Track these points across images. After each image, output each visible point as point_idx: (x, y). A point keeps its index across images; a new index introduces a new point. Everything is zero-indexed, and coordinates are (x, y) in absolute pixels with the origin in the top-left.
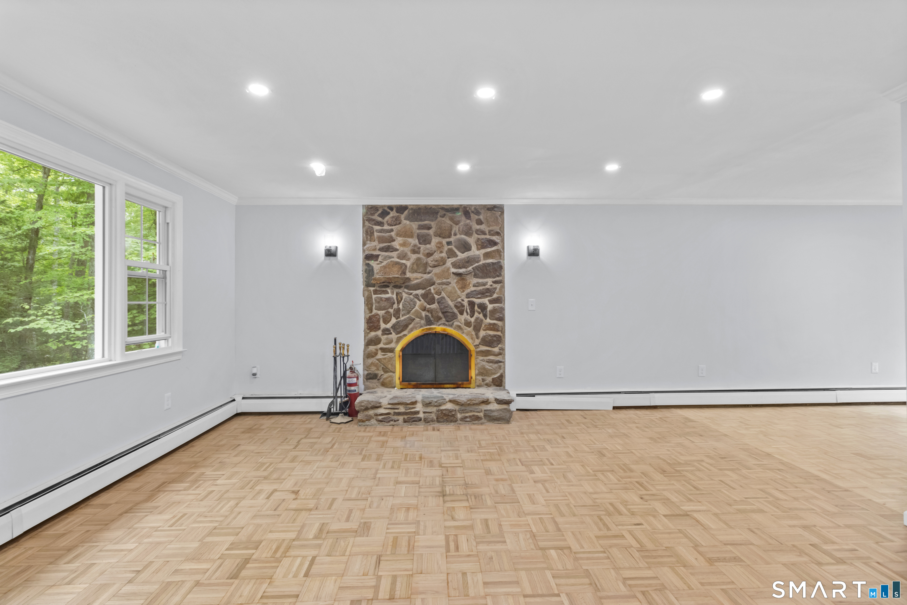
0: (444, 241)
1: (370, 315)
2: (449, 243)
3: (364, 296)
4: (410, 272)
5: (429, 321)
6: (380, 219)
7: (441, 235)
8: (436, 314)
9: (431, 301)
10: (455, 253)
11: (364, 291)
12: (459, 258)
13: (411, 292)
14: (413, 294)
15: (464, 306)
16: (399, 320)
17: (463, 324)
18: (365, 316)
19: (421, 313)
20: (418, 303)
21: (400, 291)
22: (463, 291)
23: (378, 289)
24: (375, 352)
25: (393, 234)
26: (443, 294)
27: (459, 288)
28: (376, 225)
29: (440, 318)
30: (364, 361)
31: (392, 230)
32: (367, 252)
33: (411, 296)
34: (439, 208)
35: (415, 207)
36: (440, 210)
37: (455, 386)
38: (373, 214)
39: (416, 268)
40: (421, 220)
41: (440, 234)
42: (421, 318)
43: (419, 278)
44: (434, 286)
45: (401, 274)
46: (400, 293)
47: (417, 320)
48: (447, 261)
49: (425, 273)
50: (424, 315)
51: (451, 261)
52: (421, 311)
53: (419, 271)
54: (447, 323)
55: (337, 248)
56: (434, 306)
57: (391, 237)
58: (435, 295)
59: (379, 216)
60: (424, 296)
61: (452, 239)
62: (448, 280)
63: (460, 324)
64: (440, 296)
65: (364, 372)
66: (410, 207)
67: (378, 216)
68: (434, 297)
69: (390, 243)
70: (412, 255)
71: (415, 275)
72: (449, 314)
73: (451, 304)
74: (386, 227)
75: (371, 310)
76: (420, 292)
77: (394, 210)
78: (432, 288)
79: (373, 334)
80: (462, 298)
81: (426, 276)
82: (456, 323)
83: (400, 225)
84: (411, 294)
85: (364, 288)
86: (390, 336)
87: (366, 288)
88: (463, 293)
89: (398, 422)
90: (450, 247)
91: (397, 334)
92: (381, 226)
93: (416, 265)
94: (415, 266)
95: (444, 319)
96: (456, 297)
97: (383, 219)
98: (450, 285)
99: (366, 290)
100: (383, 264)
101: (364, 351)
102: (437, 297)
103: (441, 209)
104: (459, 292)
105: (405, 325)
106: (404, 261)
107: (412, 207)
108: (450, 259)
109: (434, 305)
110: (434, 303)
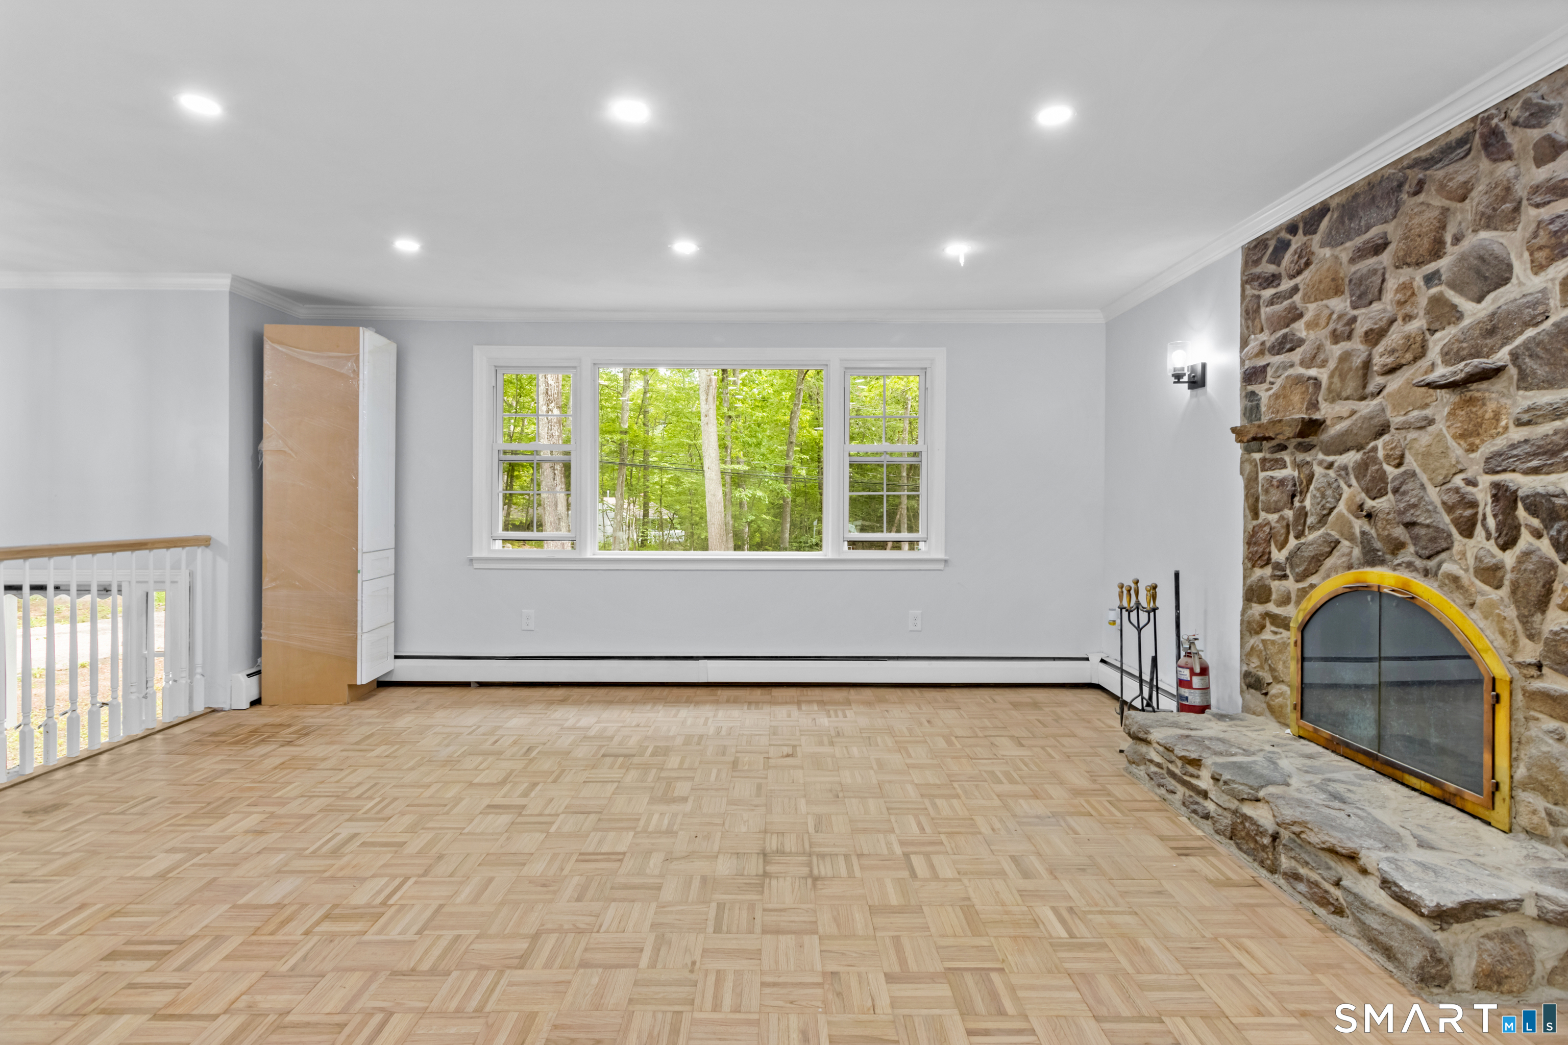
0: (1418, 276)
1: (1255, 523)
2: (1430, 279)
3: (1242, 473)
4: (1326, 400)
5: (1369, 552)
6: (1272, 268)
7: (1408, 260)
8: (1384, 529)
9: (1377, 488)
10: (1454, 307)
11: (1242, 463)
12: (1466, 322)
13: (1331, 458)
14: (1336, 465)
15: (1474, 504)
16: (1303, 540)
17: (1472, 570)
18: (1245, 527)
19: (1350, 523)
20: (1346, 492)
21: (1308, 459)
22: (1472, 449)
23: (1268, 456)
24: (1258, 622)
25: (1297, 298)
26: (1411, 462)
27: (1454, 437)
28: (1264, 288)
29: (1397, 547)
30: (1242, 638)
31: (1295, 289)
32: (1248, 364)
33: (1332, 473)
34: (1403, 168)
35: (1342, 199)
36: (1408, 171)
37: (1436, 792)
38: (1257, 262)
39: (1339, 385)
40: (1359, 233)
41: (1405, 255)
42: (1351, 538)
43: (1345, 415)
44: (1386, 437)
45: (1307, 409)
46: (1308, 463)
47: (1345, 543)
48: (1431, 344)
49: (1363, 398)
50: (1357, 531)
51: (1440, 340)
52: (1352, 518)
53: (1344, 394)
54: (1418, 563)
55: (1204, 366)
56: (1383, 504)
57: (1293, 308)
58: (1386, 467)
59: (1271, 261)
60: (1362, 469)
61: (1443, 264)
62: (1428, 412)
63: (1461, 573)
64: (1402, 469)
65: (1241, 667)
66: (1333, 204)
67: (1267, 262)
68: (1385, 472)
69: (1288, 326)
70: (1334, 347)
71: (1343, 408)
72: (1423, 531)
73: (1433, 494)
74: (1286, 285)
75: (1256, 515)
76: (1351, 458)
77: (1300, 231)
78: (1380, 443)
79: (1258, 572)
80: (1468, 474)
81: (1367, 407)
82: (1448, 567)
83: (1312, 267)
84: (1330, 466)
85: (1242, 455)
86: (1284, 582)
87: (1246, 456)
88: (1472, 455)
89: (1173, 795)
90: (1434, 291)
91: (1297, 581)
92: (1273, 287)
93: (1340, 375)
94: (1336, 379)
95: (1411, 549)
96: (1444, 472)
97: (1279, 265)
98: (1430, 429)
99: (1247, 460)
100: (1275, 387)
101: (1243, 614)
102: (1391, 471)
103: (1410, 167)
104: (1457, 450)
105: (1313, 557)
106: (1313, 372)
107: (1337, 200)
108: (1438, 335)
109: (1384, 498)
110: (1382, 493)
